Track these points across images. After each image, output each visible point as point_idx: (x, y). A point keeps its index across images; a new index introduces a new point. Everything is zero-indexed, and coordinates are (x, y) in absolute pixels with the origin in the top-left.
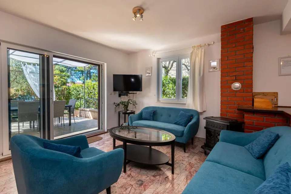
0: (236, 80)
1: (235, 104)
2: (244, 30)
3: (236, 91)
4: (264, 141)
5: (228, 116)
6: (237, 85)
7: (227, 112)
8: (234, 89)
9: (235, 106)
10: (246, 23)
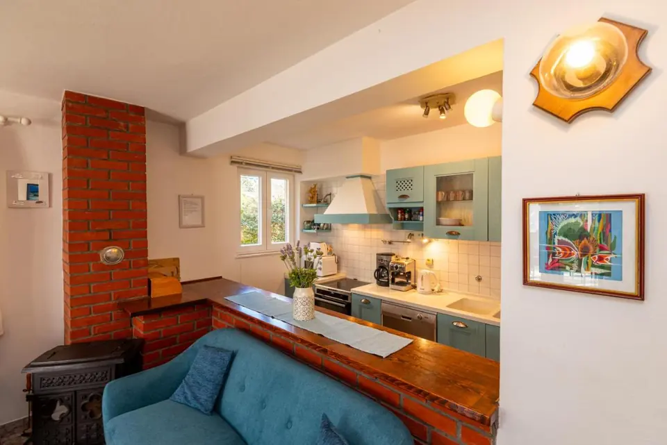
0: (111, 241)
1: (110, 299)
2: (127, 127)
3: (113, 267)
4: (213, 372)
5: (94, 331)
6: (112, 251)
7: (90, 322)
8: (105, 263)
9: (111, 303)
10: (132, 115)
